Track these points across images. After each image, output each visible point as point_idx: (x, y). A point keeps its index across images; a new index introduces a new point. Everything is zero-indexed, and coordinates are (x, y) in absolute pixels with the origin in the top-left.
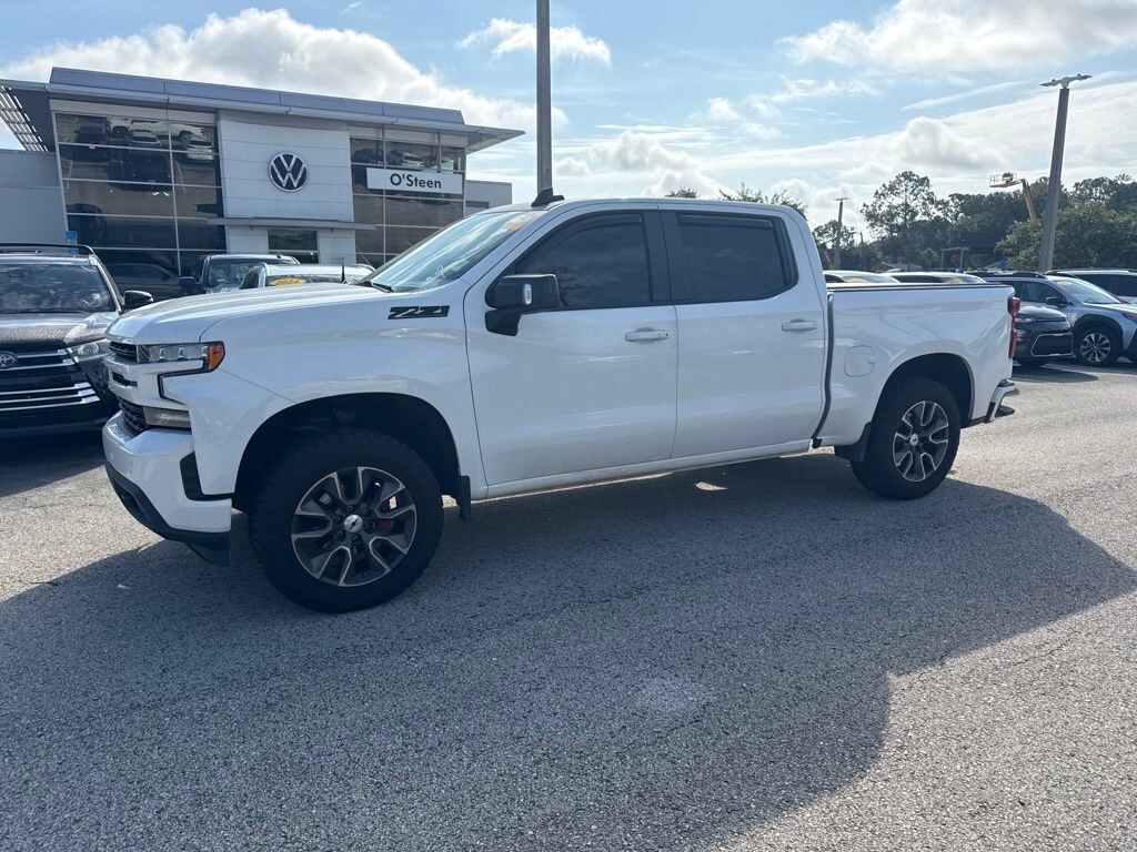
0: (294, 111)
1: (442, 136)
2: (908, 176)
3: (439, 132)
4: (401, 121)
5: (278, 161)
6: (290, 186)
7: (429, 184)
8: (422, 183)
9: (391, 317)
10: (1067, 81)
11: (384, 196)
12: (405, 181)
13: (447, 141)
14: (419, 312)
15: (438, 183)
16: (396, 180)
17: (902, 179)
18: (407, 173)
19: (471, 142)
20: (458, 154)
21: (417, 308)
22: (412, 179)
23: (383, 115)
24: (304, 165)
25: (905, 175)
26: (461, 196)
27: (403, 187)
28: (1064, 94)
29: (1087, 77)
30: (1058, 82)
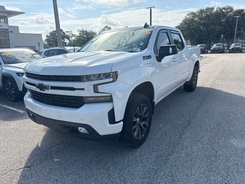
2: (107, 27)
9: (144, 59)
10: (151, 8)
15: (1, 26)
17: (106, 27)
19: (9, 15)
20: (6, 18)
21: (147, 56)
25: (106, 26)
26: (8, 30)
28: (151, 10)
29: (154, 7)
30: (150, 8)
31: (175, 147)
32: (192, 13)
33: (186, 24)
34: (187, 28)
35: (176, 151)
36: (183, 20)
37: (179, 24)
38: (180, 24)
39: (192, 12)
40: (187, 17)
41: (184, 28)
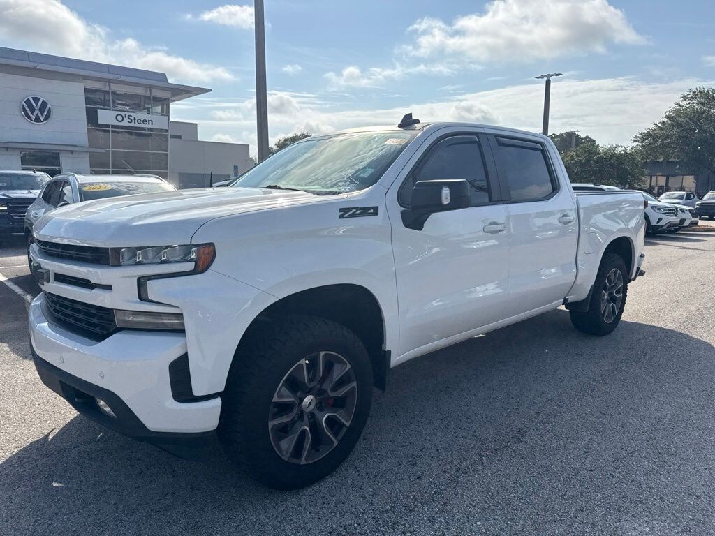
0: (41, 66)
1: (153, 90)
3: (151, 87)
4: (124, 78)
5: (28, 102)
6: (37, 120)
7: (145, 121)
8: (139, 121)
9: (341, 217)
10: (549, 76)
11: (111, 129)
12: (126, 120)
13: (157, 93)
14: (359, 212)
15: (151, 122)
16: (120, 118)
18: (128, 114)
19: (173, 95)
20: (165, 103)
21: (357, 209)
22: (132, 118)
23: (109, 73)
24: (49, 106)
26: (167, 131)
27: (125, 123)
28: (548, 83)
29: (559, 75)
30: (544, 76)
31: (414, 509)
32: (701, 92)
33: (679, 125)
34: (680, 137)
35: (404, 525)
36: (667, 114)
37: (654, 127)
38: (654, 124)
39: (699, 89)
40: (684, 104)
41: (668, 137)
